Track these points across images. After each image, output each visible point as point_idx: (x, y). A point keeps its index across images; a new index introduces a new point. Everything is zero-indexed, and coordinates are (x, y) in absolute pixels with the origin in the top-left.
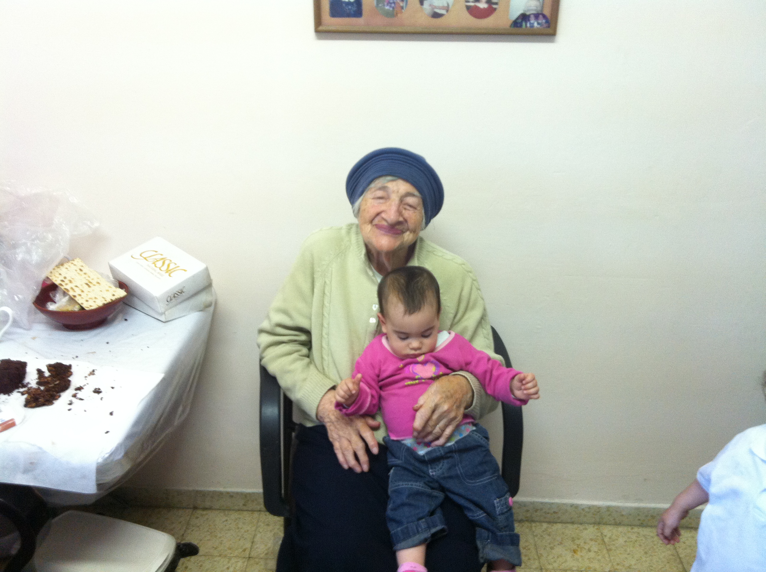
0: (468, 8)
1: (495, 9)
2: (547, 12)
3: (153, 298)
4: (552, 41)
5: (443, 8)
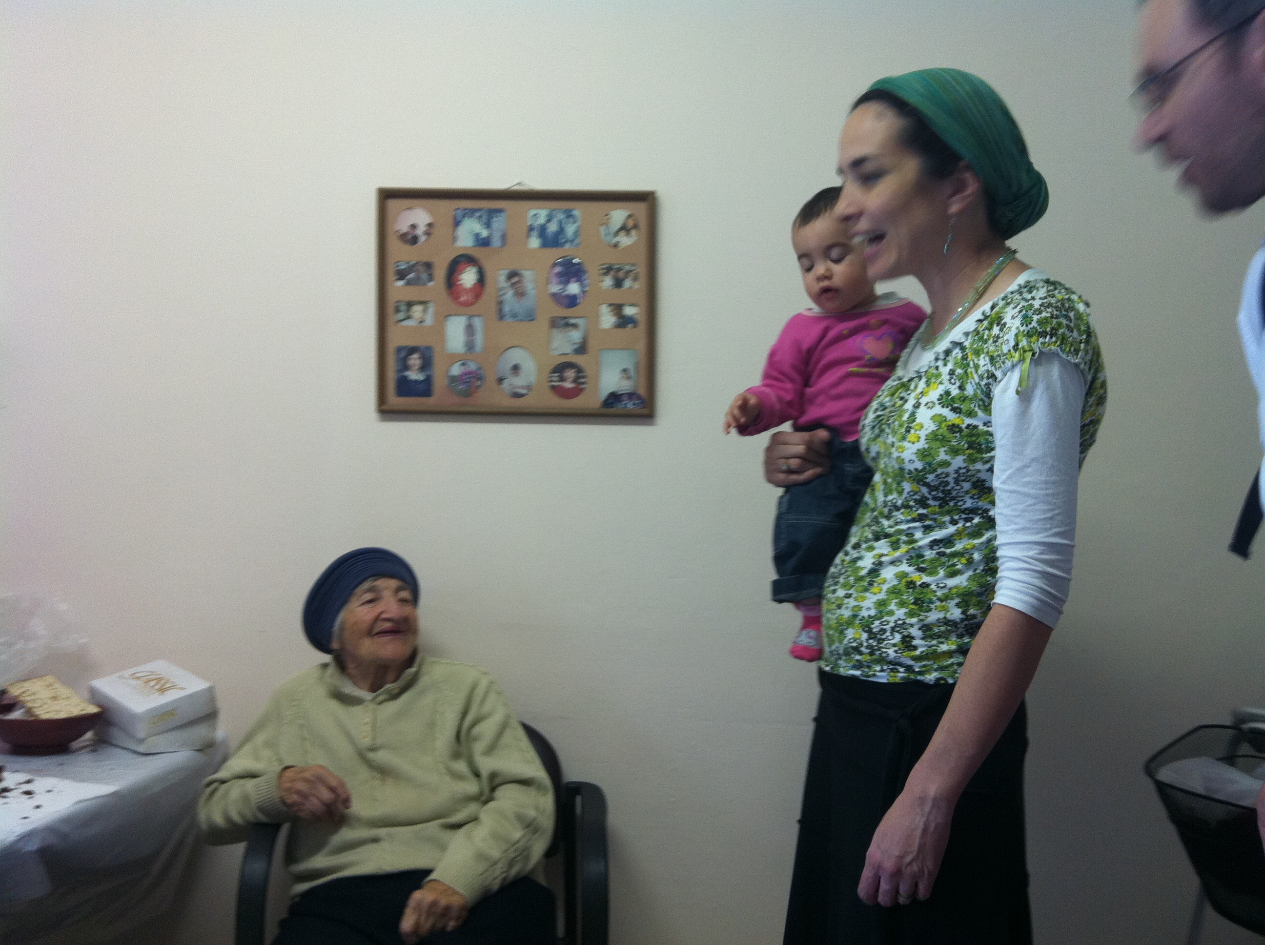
0: (553, 388)
1: (581, 390)
2: (642, 391)
3: (134, 717)
4: (651, 424)
5: (523, 387)
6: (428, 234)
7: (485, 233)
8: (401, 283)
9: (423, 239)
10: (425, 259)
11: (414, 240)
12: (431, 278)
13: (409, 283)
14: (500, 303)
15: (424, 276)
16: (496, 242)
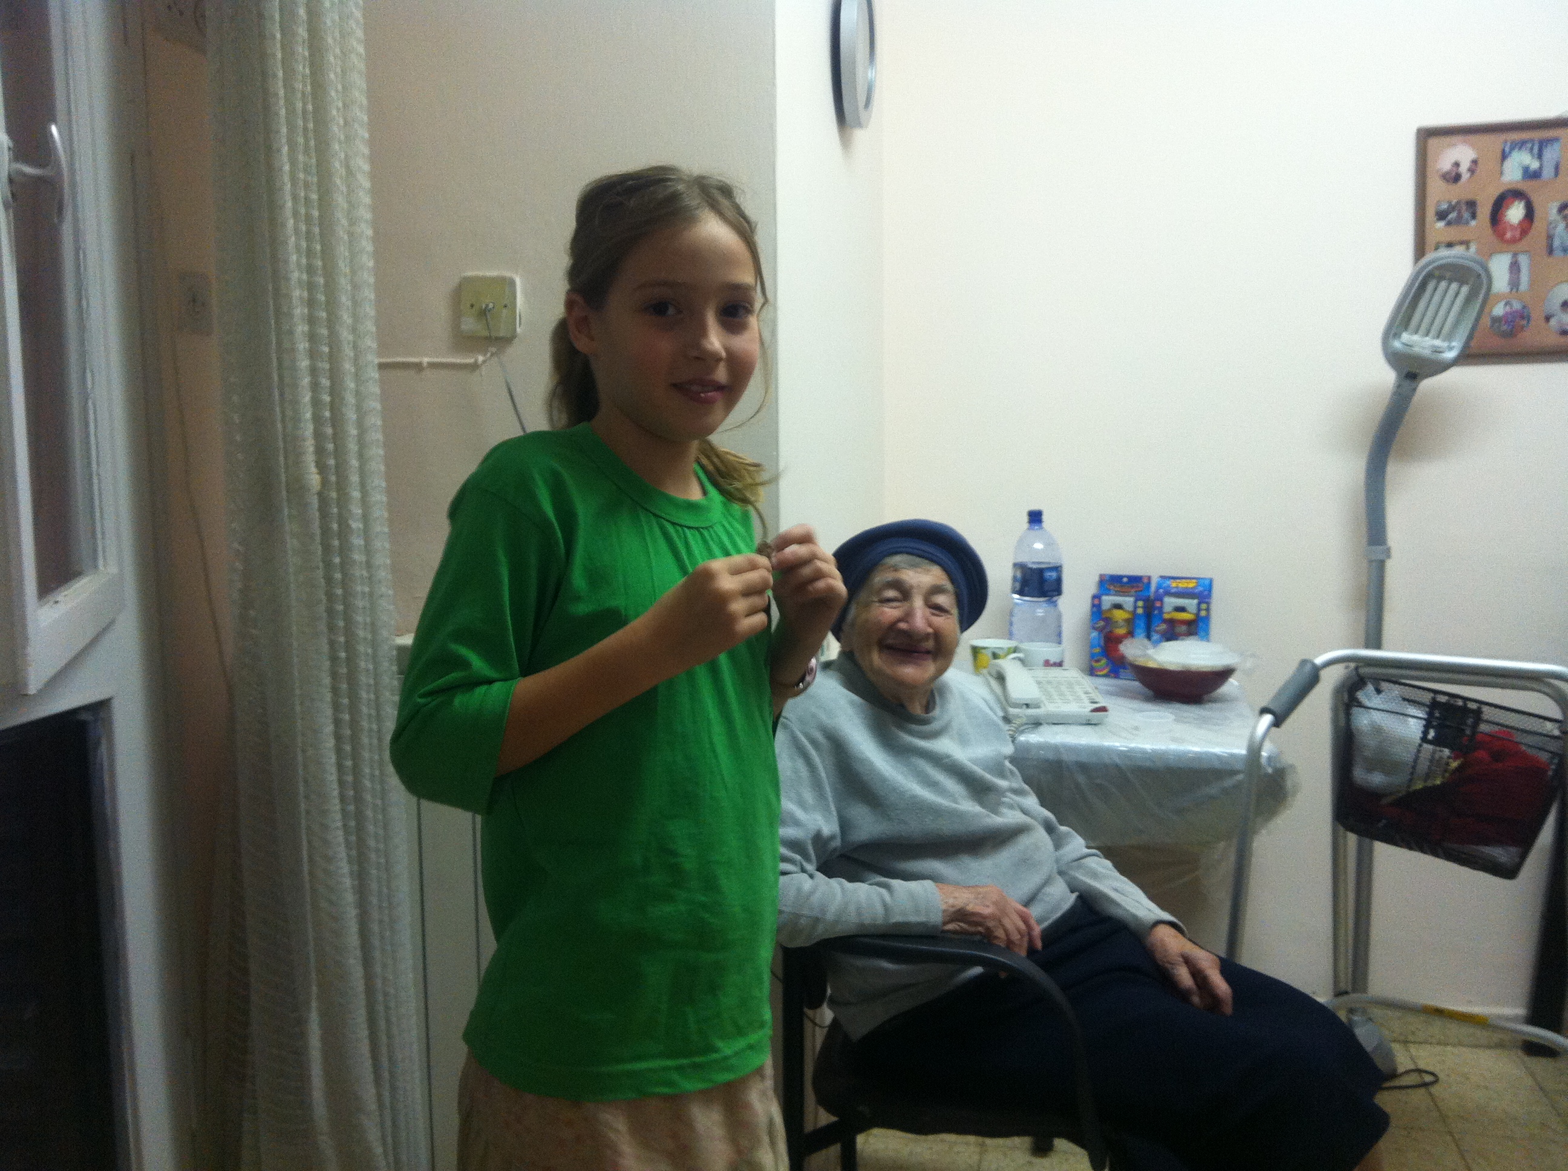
6: (1472, 171)
7: (1535, 165)
8: (1441, 224)
9: (1465, 176)
10: (1470, 197)
11: (1457, 178)
12: (1474, 216)
13: (1449, 224)
14: (1550, 238)
15: (1466, 215)
16: (1548, 172)
